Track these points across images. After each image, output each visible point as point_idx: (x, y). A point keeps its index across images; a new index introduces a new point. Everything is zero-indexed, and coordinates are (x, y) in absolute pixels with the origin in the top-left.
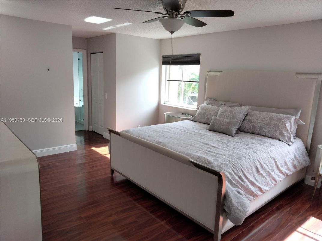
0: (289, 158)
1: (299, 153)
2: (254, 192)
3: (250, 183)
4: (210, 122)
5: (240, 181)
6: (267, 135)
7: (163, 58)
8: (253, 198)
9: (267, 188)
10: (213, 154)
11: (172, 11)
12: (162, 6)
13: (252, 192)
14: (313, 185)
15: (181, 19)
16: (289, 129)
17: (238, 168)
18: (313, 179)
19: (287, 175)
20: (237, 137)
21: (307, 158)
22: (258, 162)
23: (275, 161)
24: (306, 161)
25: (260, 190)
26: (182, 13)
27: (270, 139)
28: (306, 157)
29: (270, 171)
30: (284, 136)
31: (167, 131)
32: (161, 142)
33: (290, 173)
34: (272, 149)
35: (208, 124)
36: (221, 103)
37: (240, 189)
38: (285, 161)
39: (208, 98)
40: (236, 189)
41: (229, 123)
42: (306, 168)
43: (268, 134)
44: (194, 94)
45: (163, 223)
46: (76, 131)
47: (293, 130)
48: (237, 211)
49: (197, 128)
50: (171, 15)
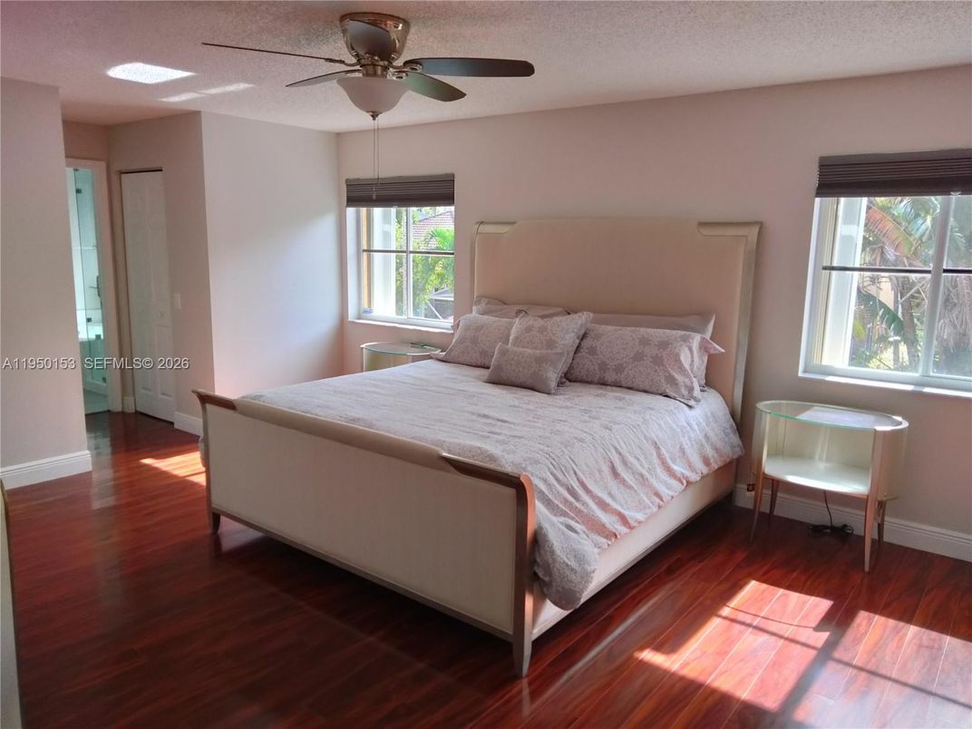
0: (690, 439)
1: (715, 425)
2: (608, 525)
3: (597, 504)
4: (490, 362)
5: (571, 499)
6: (635, 385)
7: (347, 185)
8: (605, 540)
9: (640, 516)
10: (500, 437)
11: (372, 58)
12: (343, 42)
13: (603, 526)
14: (750, 506)
15: (398, 80)
16: (687, 366)
17: (565, 467)
18: (751, 488)
19: (689, 483)
20: (561, 394)
21: (735, 439)
22: (613, 451)
23: (658, 448)
24: (732, 447)
25: (624, 520)
26: (399, 63)
27: (644, 395)
28: (731, 435)
29: (644, 472)
30: (677, 384)
31: (374, 389)
32: (359, 419)
33: (694, 477)
34: (647, 417)
35: (485, 368)
36: (518, 307)
37: (573, 519)
38: (681, 447)
39: (483, 297)
40: (562, 519)
41: (540, 360)
42: (735, 463)
43: (638, 382)
44: (441, 293)
45: (372, 639)
46: (86, 415)
47: (699, 369)
48: (568, 573)
49: (456, 379)
50: (368, 67)
